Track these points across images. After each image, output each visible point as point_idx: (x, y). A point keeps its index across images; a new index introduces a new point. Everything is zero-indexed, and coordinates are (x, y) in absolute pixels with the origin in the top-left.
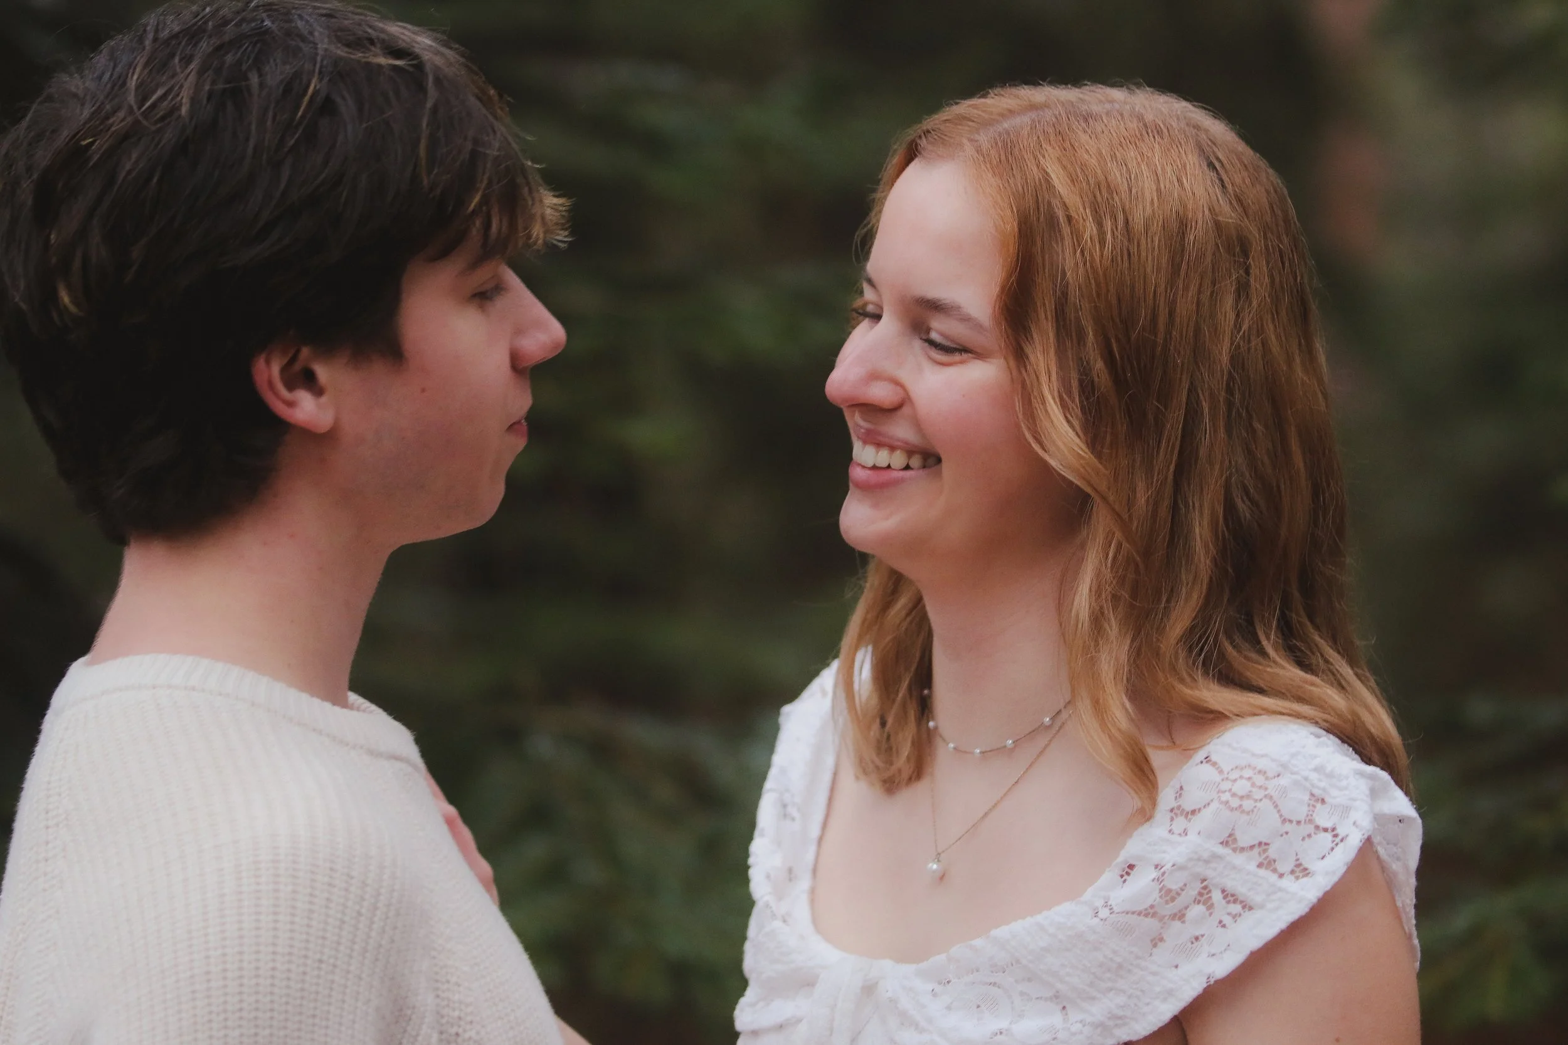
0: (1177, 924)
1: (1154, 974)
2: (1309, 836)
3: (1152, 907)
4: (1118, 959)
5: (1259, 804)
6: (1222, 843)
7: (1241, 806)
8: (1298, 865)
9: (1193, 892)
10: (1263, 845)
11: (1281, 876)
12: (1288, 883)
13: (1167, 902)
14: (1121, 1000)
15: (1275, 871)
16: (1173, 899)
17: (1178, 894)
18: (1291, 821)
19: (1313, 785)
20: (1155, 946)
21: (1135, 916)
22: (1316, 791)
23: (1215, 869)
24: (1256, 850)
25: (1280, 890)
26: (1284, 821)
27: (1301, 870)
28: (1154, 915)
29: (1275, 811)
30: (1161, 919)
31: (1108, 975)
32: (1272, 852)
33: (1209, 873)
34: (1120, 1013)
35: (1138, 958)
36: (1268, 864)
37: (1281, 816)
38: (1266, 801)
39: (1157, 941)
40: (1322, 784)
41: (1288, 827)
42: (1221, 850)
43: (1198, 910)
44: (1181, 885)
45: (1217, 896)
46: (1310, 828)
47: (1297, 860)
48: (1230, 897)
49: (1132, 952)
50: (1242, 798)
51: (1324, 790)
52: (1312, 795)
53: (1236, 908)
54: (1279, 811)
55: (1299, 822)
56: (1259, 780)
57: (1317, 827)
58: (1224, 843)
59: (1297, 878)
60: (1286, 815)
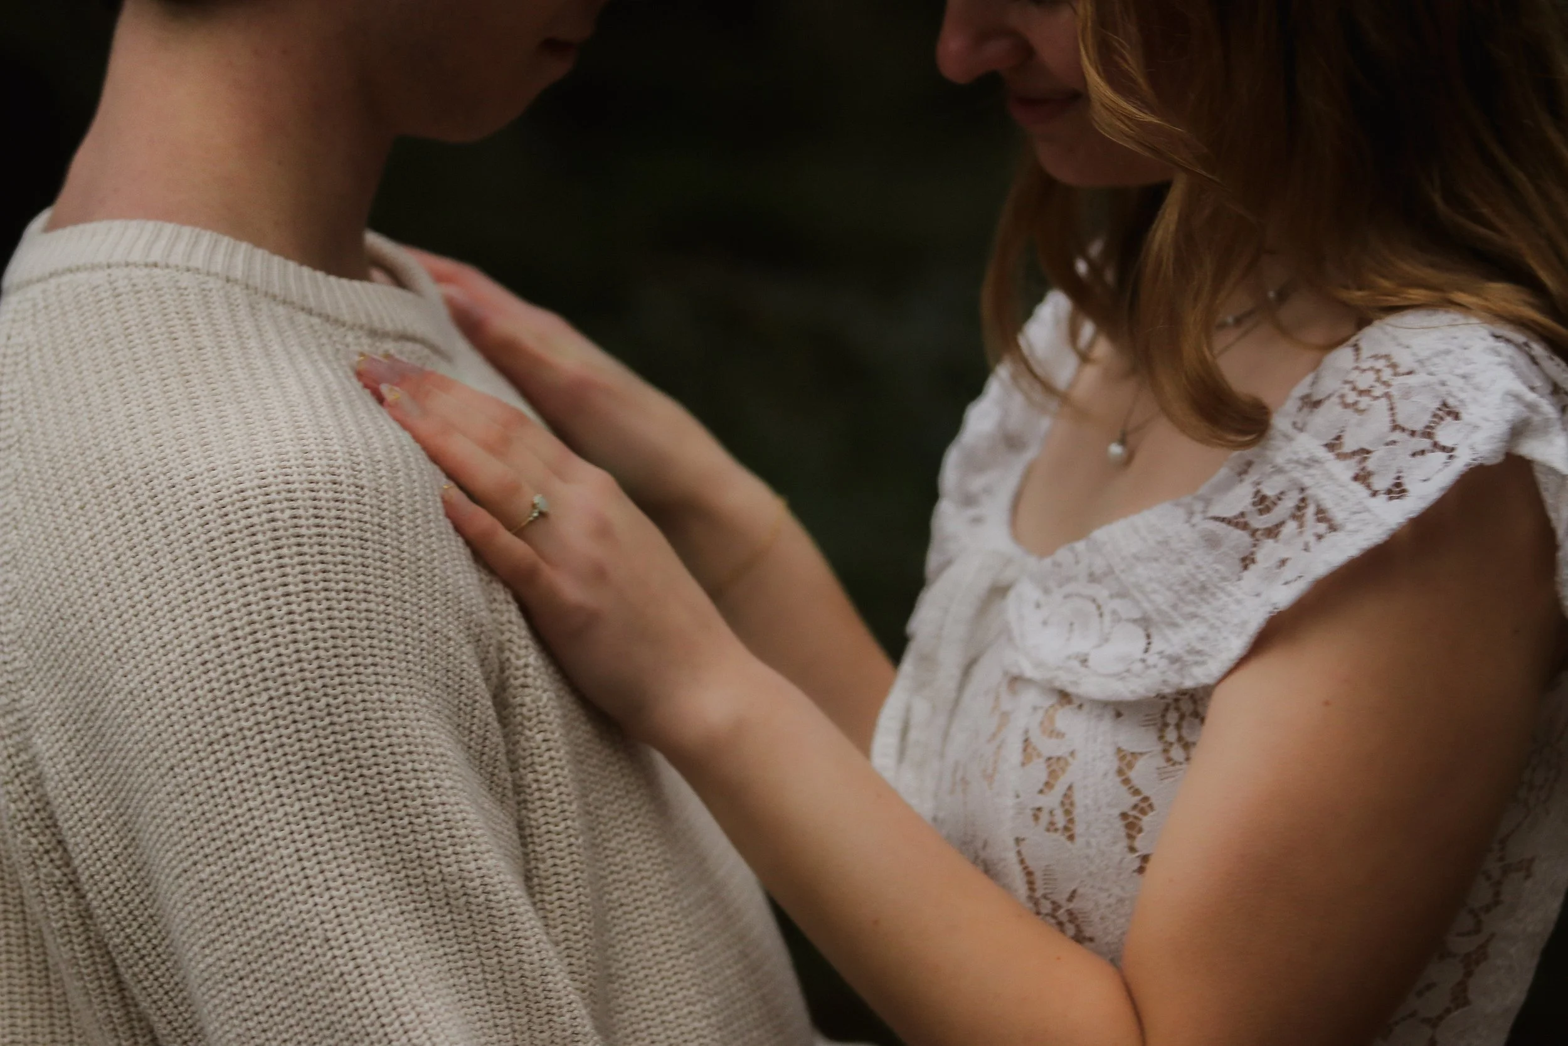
0: (1270, 543)
1: (1239, 602)
2: (1423, 452)
3: (1242, 514)
4: (1202, 578)
5: (1376, 403)
6: (1326, 445)
7: (1356, 403)
8: (1398, 485)
9: (1290, 503)
10: (1364, 453)
11: (1374, 494)
12: (1380, 503)
13: (1261, 512)
14: (1201, 629)
15: (1368, 486)
16: (1268, 510)
17: (1275, 504)
18: (1403, 430)
19: (1450, 394)
20: (1246, 568)
21: (1223, 525)
22: (1451, 402)
23: (1312, 476)
24: (1357, 458)
25: (1367, 510)
26: (1396, 427)
27: (1397, 490)
28: (1245, 526)
29: (1387, 413)
30: (1253, 533)
31: (1191, 597)
32: (1371, 465)
33: (1307, 481)
34: (1199, 646)
35: (1224, 579)
36: (1362, 477)
37: (1394, 421)
38: (1384, 402)
39: (1247, 561)
40: (1462, 396)
41: (1397, 436)
42: (1323, 453)
43: (1291, 526)
44: (1277, 491)
45: (1311, 510)
46: (1426, 443)
47: (1398, 478)
48: (1322, 515)
49: (1217, 571)
50: (1362, 393)
51: (1462, 401)
52: (1445, 405)
53: (1322, 527)
54: (1393, 415)
55: (1413, 433)
56: (1387, 374)
57: (1436, 445)
58: (1330, 447)
59: (1391, 499)
60: (1400, 420)
